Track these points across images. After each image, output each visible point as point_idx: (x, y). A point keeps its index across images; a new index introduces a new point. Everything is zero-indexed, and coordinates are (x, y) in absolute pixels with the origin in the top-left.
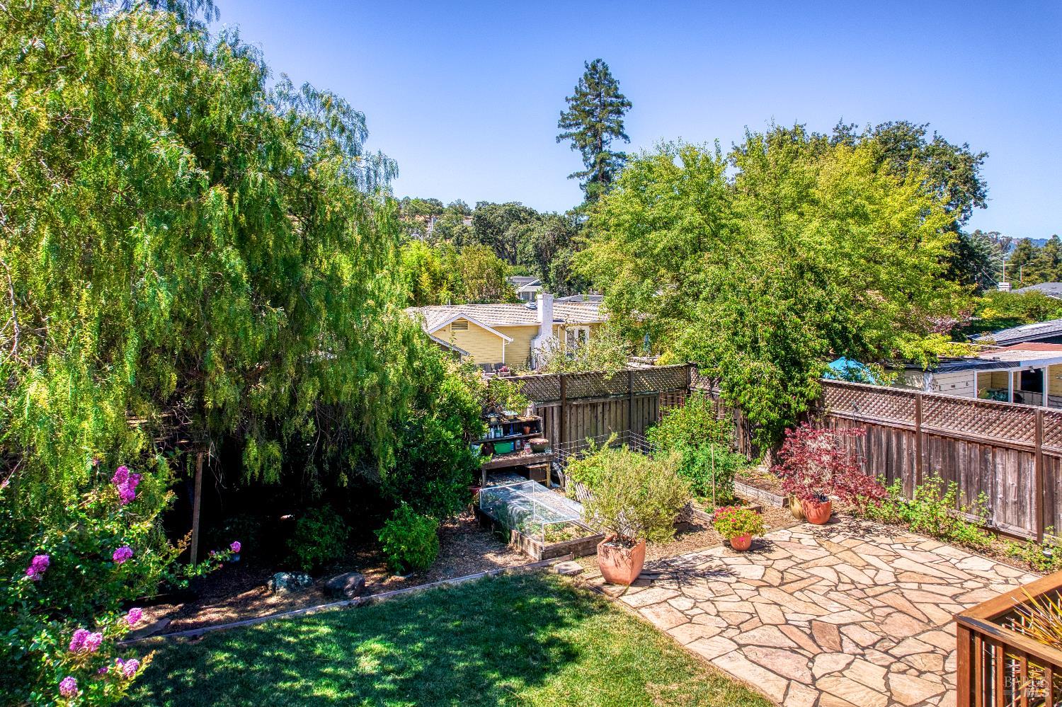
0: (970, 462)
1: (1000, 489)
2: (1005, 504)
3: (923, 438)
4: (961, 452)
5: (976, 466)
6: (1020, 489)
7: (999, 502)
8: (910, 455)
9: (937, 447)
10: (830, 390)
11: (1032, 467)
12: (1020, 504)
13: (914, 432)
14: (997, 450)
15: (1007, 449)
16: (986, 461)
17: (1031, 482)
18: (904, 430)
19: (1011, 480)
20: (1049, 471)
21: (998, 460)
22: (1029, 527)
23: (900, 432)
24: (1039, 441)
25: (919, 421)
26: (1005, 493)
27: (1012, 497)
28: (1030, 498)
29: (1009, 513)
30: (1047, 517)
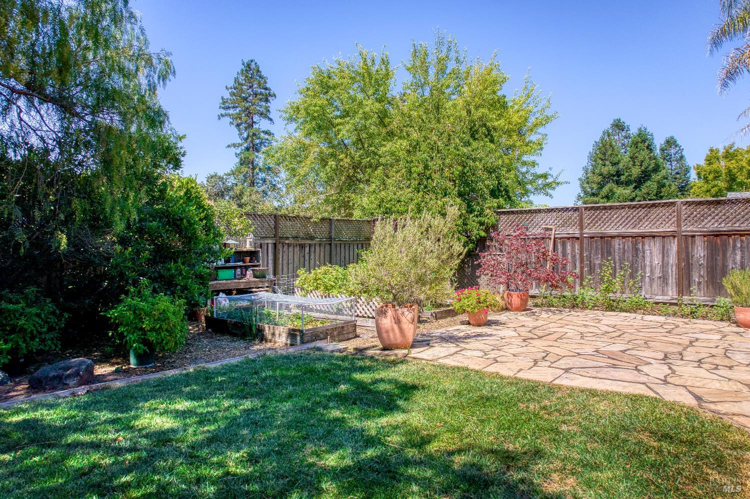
0: (624, 253)
1: (648, 269)
2: (652, 280)
3: (585, 241)
4: (617, 246)
5: (629, 255)
6: (664, 266)
7: (647, 279)
8: (574, 257)
9: (596, 247)
10: (504, 218)
11: (674, 247)
12: (664, 279)
13: (578, 238)
14: (646, 240)
15: (654, 237)
16: (637, 250)
17: (673, 259)
18: (569, 238)
19: (657, 261)
20: (687, 247)
21: (647, 247)
22: (671, 293)
23: (564, 240)
24: (679, 226)
25: (581, 229)
26: (652, 272)
27: (658, 273)
28: (672, 272)
29: (655, 286)
30: (685, 283)
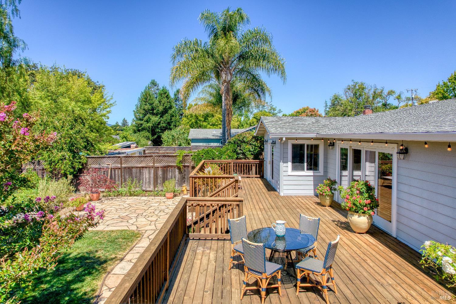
0: (136, 174)
1: (144, 179)
2: (146, 183)
3: (123, 169)
4: (134, 171)
5: (138, 174)
6: (149, 178)
7: (144, 183)
8: (118, 175)
9: (127, 172)
10: (90, 160)
11: (152, 171)
12: (149, 182)
13: (120, 168)
14: (144, 169)
15: (146, 168)
16: (141, 172)
17: (152, 175)
18: (116, 168)
19: (147, 176)
20: (156, 171)
21: (144, 171)
22: (152, 188)
24: (154, 164)
25: (121, 164)
26: (146, 180)
27: (148, 181)
28: (152, 179)
29: (147, 185)
30: (156, 183)
